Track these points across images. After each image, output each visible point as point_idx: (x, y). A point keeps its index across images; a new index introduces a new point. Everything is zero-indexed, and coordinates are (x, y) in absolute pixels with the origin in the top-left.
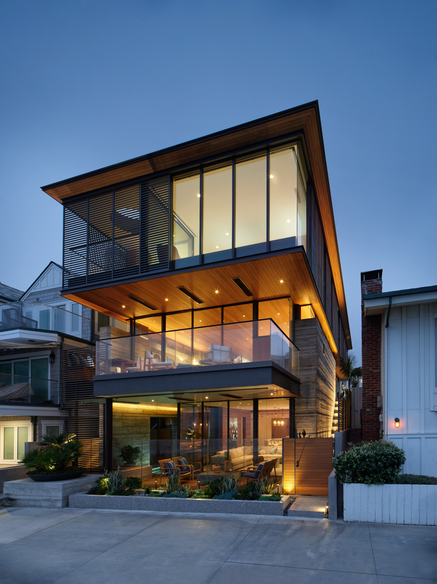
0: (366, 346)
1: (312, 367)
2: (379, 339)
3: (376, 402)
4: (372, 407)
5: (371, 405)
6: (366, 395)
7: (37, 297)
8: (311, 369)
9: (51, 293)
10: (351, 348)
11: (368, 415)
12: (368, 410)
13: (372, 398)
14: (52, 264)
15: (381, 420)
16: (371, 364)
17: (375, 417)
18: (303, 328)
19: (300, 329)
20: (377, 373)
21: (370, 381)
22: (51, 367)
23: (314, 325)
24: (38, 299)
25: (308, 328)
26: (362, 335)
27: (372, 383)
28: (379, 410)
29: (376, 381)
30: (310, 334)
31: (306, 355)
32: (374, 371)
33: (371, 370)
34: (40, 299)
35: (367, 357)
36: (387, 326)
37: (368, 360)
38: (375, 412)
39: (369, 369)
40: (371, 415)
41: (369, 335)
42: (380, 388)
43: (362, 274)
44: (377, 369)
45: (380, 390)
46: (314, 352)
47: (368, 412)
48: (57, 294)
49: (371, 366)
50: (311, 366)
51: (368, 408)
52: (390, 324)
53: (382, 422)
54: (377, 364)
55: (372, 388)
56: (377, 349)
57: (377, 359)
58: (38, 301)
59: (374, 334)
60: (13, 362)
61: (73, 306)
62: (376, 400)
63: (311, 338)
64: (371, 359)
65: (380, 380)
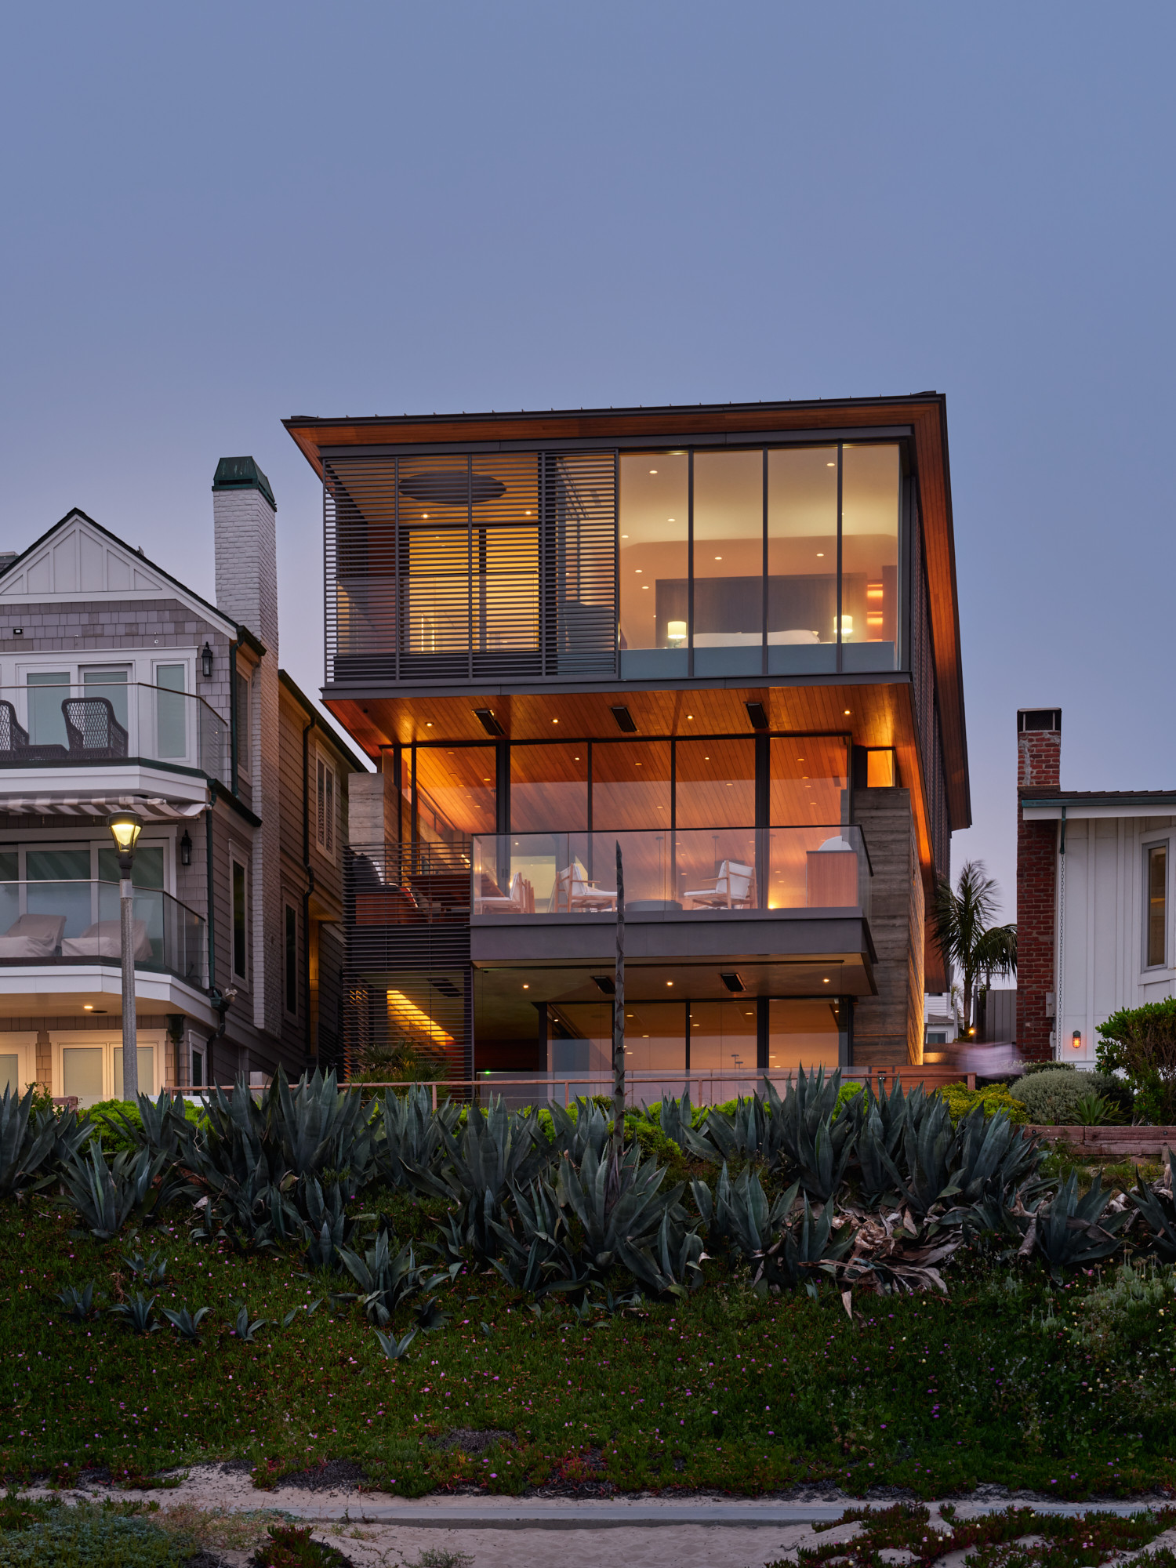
0: (1027, 881)
1: (898, 922)
2: (1052, 868)
3: (1044, 1008)
4: (1036, 1019)
5: (1033, 1014)
6: (1025, 991)
7: (15, 622)
8: (894, 926)
9: (73, 619)
10: (967, 823)
11: (1029, 1036)
12: (1028, 1025)
13: (1036, 998)
14: (76, 516)
15: (1052, 1045)
16: (1035, 921)
17: (1041, 1041)
18: (874, 813)
19: (868, 815)
20: (1046, 944)
21: (1033, 960)
22: (178, 878)
23: (902, 808)
24: (18, 633)
25: (889, 813)
26: (1019, 855)
27: (1036, 966)
28: (1050, 1023)
29: (1045, 960)
30: (892, 832)
31: (882, 886)
32: (1042, 938)
33: (1034, 935)
34: (27, 634)
35: (1028, 907)
36: (1062, 851)
37: (1029, 912)
38: (1042, 1030)
39: (1031, 933)
40: (1034, 1035)
41: (1033, 857)
42: (1052, 977)
43: (1020, 714)
44: (1047, 933)
45: (1052, 982)
46: (903, 880)
47: (1028, 1029)
48: (95, 622)
49: (1034, 928)
50: (895, 917)
51: (1029, 1020)
52: (1067, 848)
53: (1054, 1048)
54: (1048, 922)
55: (1036, 977)
56: (1047, 890)
57: (1047, 912)
58: (17, 637)
59: (1041, 855)
60: (22, 851)
61: (160, 671)
62: (1045, 1003)
63: (894, 841)
64: (1036, 912)
65: (1052, 960)
